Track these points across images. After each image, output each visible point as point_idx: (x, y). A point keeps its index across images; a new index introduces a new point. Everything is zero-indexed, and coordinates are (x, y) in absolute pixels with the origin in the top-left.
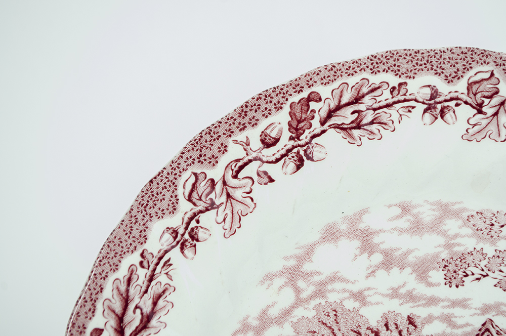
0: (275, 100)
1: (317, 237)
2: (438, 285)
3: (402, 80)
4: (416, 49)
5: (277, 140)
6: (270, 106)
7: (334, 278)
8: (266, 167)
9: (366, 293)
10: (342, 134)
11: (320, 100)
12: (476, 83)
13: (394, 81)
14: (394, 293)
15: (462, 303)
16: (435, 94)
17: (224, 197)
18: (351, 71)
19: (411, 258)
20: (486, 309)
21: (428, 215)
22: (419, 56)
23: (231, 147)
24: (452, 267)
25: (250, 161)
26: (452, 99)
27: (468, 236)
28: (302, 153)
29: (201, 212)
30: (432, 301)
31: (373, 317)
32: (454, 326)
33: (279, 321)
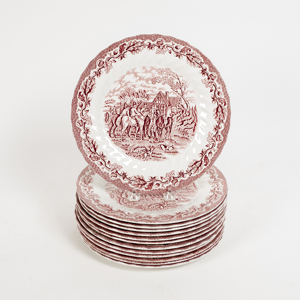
0: (116, 45)
1: (126, 74)
2: (150, 84)
3: (143, 41)
4: (146, 34)
5: (117, 53)
6: (116, 46)
7: (129, 82)
8: (115, 59)
9: (135, 85)
10: (131, 52)
11: (126, 45)
12: (158, 42)
13: (142, 41)
14: (141, 85)
15: (155, 88)
16: (150, 44)
17: (106, 65)
18: (132, 39)
19: (145, 78)
20: (160, 89)
21: (149, 69)
22: (147, 36)
23: (107, 55)
24: (153, 80)
25: (111, 58)
26: (154, 45)
27: (157, 74)
28: (122, 56)
29: (101, 68)
30: (149, 87)
31: (137, 90)
32: (153, 92)
33: (117, 91)
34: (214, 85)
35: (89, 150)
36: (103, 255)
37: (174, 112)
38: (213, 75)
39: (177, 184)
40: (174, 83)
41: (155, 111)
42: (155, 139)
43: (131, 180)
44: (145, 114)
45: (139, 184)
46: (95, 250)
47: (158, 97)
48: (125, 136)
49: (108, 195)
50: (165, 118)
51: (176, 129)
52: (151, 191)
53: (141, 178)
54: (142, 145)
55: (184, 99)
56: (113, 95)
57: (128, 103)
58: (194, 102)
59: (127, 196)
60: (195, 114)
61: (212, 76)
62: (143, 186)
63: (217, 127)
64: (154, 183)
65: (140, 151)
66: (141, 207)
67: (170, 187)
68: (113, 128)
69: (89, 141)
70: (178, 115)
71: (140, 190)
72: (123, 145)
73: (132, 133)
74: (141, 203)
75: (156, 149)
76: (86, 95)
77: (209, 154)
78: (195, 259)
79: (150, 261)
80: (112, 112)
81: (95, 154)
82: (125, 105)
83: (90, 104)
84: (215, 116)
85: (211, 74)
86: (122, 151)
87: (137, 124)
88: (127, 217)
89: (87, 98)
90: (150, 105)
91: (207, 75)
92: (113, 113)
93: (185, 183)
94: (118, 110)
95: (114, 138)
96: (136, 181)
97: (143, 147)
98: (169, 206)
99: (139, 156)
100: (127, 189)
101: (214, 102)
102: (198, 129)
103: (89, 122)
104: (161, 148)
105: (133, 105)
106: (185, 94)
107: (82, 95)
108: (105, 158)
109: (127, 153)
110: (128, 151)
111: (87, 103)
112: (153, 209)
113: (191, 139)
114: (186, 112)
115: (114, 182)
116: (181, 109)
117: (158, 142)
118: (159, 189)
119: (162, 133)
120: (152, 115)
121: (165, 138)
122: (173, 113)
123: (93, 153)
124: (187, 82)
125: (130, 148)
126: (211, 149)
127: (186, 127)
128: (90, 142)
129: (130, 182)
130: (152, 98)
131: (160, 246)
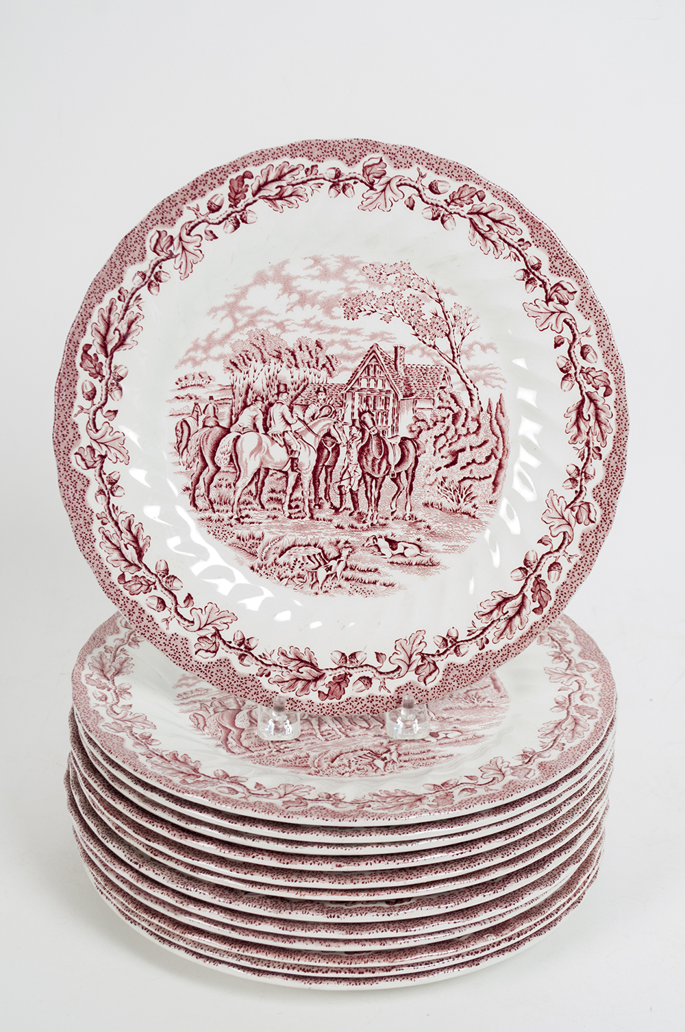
0: (218, 177)
1: (250, 280)
2: (339, 318)
3: (314, 163)
4: (325, 140)
5: (220, 207)
6: (215, 181)
7: (262, 312)
8: (212, 228)
9: (286, 323)
10: (269, 203)
11: (252, 177)
12: (369, 166)
13: (308, 164)
14: (307, 324)
15: (356, 332)
16: (338, 174)
17: (180, 250)
18: (275, 156)
19: (320, 298)
20: (374, 336)
21: (333, 266)
22: (327, 145)
23: (185, 211)
24: (350, 305)
25: (200, 223)
26: (351, 178)
27: (363, 282)
28: (238, 217)
29: (163, 260)
30: (334, 330)
31: (290, 341)
32: (350, 348)
33: (221, 342)
34: (568, 323)
35: (116, 555)
36: (164, 940)
37: (423, 420)
38: (565, 285)
39: (435, 680)
40: (423, 317)
41: (356, 417)
42: (355, 515)
43: (267, 665)
44: (321, 426)
45: (298, 679)
46: (135, 921)
47: (368, 366)
48: (249, 507)
49: (185, 720)
50: (393, 441)
51: (431, 479)
52: (341, 706)
53: (306, 658)
54: (310, 537)
55: (458, 372)
56: (204, 356)
57: (259, 385)
58: (495, 382)
59: (253, 722)
60: (500, 427)
61: (562, 292)
62: (312, 686)
63: (578, 475)
64: (351, 675)
65: (300, 559)
66: (305, 764)
67: (410, 691)
68: (206, 475)
69: (116, 524)
70: (438, 430)
71: (299, 699)
72: (239, 538)
73: (274, 495)
74: (303, 748)
75: (359, 553)
76: (107, 356)
77: (550, 570)
78: (501, 956)
79: (336, 965)
80: (201, 418)
81: (139, 569)
82: (247, 393)
83: (121, 389)
84: (570, 435)
85: (558, 284)
86: (237, 559)
87: (292, 463)
88: (252, 799)
89: (110, 368)
90: (339, 394)
91: (544, 285)
92: (204, 422)
93: (464, 677)
94: (224, 411)
95: (209, 514)
96: (286, 668)
97: (313, 543)
98: (406, 758)
99: (299, 576)
100: (255, 696)
101: (567, 383)
102: (513, 480)
103: (119, 455)
104: (376, 550)
105: (278, 394)
106: (463, 357)
107: (95, 355)
108: (176, 584)
109: (256, 567)
110: (259, 560)
111: (112, 384)
112: (347, 769)
113: (484, 518)
114: (466, 419)
115: (205, 671)
116: (450, 409)
117: (365, 526)
118: (371, 698)
119: (379, 493)
120: (347, 428)
121: (393, 513)
122: (419, 424)
123: (131, 564)
124: (470, 313)
125: (267, 549)
126: (556, 554)
127: (466, 473)
128: (123, 526)
129: (266, 672)
130: (346, 369)
131: (374, 909)
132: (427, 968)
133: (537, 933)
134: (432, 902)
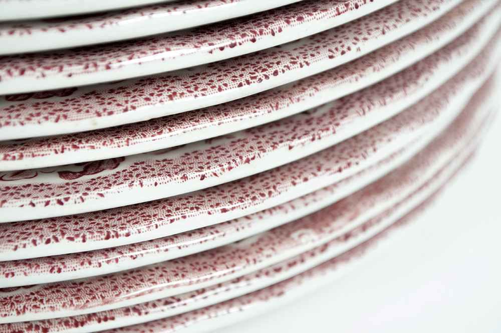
131: (25, 192)
132: (168, 311)
133: (401, 222)
134: (169, 168)
